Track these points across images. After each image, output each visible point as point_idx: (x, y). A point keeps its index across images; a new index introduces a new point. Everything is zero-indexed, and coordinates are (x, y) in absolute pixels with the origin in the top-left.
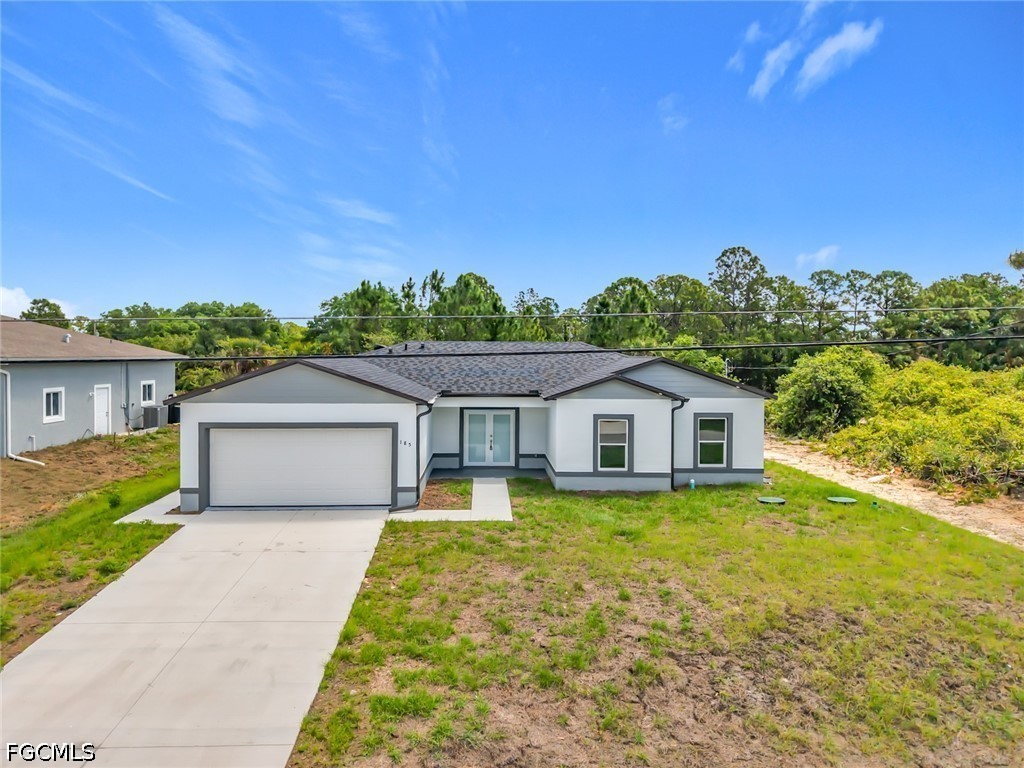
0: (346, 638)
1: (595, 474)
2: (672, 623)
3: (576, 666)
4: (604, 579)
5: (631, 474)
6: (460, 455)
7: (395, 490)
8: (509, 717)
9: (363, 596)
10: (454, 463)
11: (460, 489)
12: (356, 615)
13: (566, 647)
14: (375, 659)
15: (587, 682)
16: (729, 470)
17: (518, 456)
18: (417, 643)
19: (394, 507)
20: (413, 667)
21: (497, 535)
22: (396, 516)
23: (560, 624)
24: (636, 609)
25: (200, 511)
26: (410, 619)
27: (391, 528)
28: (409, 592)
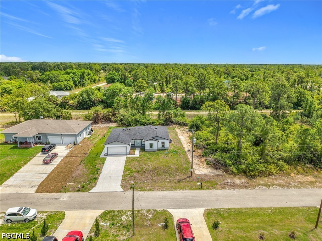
0: (124, 169)
1: (149, 149)
2: (148, 168)
3: (140, 171)
4: (145, 164)
5: (153, 149)
6: (135, 144)
7: (127, 153)
8: (135, 175)
9: (125, 166)
10: (134, 145)
11: (134, 150)
12: (125, 167)
13: (140, 170)
14: (126, 171)
15: (141, 172)
16: (165, 148)
17: (142, 144)
18: (129, 170)
19: (127, 155)
20: (129, 172)
21: (137, 158)
22: (127, 156)
23: (140, 168)
24: (146, 167)
25: (107, 155)
26: (129, 168)
27: (127, 158)
28: (129, 165)
